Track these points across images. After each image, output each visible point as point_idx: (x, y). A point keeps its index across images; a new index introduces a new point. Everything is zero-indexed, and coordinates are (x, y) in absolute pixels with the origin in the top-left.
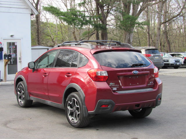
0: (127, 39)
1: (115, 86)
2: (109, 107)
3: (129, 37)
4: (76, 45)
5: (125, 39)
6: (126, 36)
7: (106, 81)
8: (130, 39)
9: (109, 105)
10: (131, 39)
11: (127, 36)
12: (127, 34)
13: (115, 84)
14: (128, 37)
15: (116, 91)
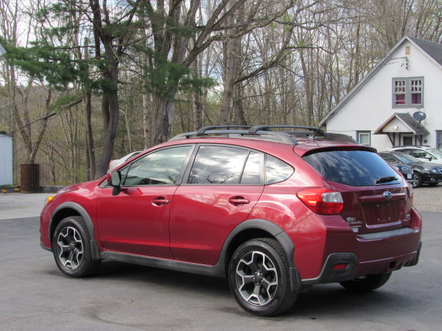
0: (160, 116)
1: (356, 225)
2: (347, 268)
3: (166, 113)
4: (242, 134)
5: (156, 117)
6: (158, 110)
7: (341, 214)
8: (167, 116)
9: (347, 264)
10: (169, 116)
11: (161, 109)
12: (162, 105)
13: (356, 221)
14: (162, 112)
15: (358, 233)
